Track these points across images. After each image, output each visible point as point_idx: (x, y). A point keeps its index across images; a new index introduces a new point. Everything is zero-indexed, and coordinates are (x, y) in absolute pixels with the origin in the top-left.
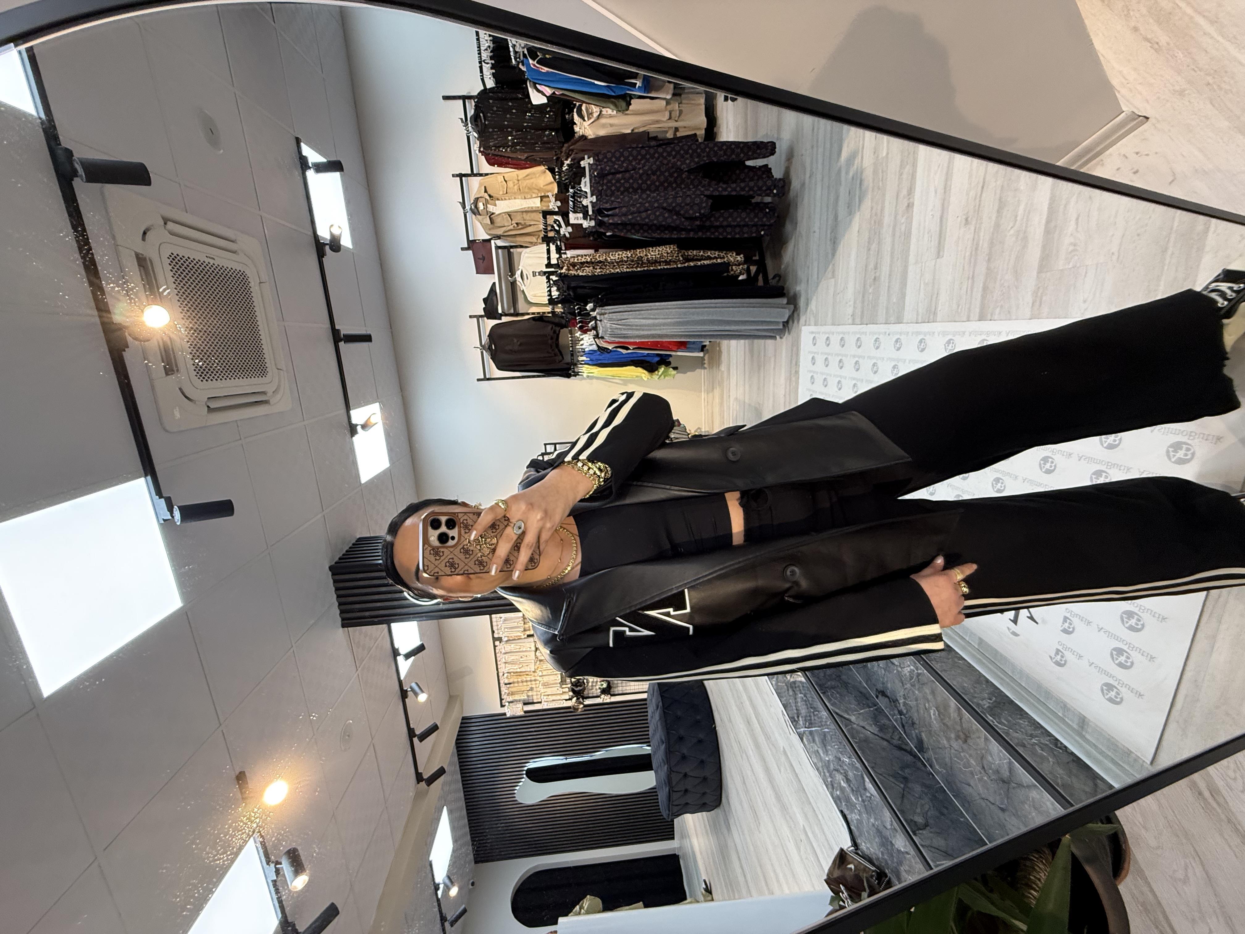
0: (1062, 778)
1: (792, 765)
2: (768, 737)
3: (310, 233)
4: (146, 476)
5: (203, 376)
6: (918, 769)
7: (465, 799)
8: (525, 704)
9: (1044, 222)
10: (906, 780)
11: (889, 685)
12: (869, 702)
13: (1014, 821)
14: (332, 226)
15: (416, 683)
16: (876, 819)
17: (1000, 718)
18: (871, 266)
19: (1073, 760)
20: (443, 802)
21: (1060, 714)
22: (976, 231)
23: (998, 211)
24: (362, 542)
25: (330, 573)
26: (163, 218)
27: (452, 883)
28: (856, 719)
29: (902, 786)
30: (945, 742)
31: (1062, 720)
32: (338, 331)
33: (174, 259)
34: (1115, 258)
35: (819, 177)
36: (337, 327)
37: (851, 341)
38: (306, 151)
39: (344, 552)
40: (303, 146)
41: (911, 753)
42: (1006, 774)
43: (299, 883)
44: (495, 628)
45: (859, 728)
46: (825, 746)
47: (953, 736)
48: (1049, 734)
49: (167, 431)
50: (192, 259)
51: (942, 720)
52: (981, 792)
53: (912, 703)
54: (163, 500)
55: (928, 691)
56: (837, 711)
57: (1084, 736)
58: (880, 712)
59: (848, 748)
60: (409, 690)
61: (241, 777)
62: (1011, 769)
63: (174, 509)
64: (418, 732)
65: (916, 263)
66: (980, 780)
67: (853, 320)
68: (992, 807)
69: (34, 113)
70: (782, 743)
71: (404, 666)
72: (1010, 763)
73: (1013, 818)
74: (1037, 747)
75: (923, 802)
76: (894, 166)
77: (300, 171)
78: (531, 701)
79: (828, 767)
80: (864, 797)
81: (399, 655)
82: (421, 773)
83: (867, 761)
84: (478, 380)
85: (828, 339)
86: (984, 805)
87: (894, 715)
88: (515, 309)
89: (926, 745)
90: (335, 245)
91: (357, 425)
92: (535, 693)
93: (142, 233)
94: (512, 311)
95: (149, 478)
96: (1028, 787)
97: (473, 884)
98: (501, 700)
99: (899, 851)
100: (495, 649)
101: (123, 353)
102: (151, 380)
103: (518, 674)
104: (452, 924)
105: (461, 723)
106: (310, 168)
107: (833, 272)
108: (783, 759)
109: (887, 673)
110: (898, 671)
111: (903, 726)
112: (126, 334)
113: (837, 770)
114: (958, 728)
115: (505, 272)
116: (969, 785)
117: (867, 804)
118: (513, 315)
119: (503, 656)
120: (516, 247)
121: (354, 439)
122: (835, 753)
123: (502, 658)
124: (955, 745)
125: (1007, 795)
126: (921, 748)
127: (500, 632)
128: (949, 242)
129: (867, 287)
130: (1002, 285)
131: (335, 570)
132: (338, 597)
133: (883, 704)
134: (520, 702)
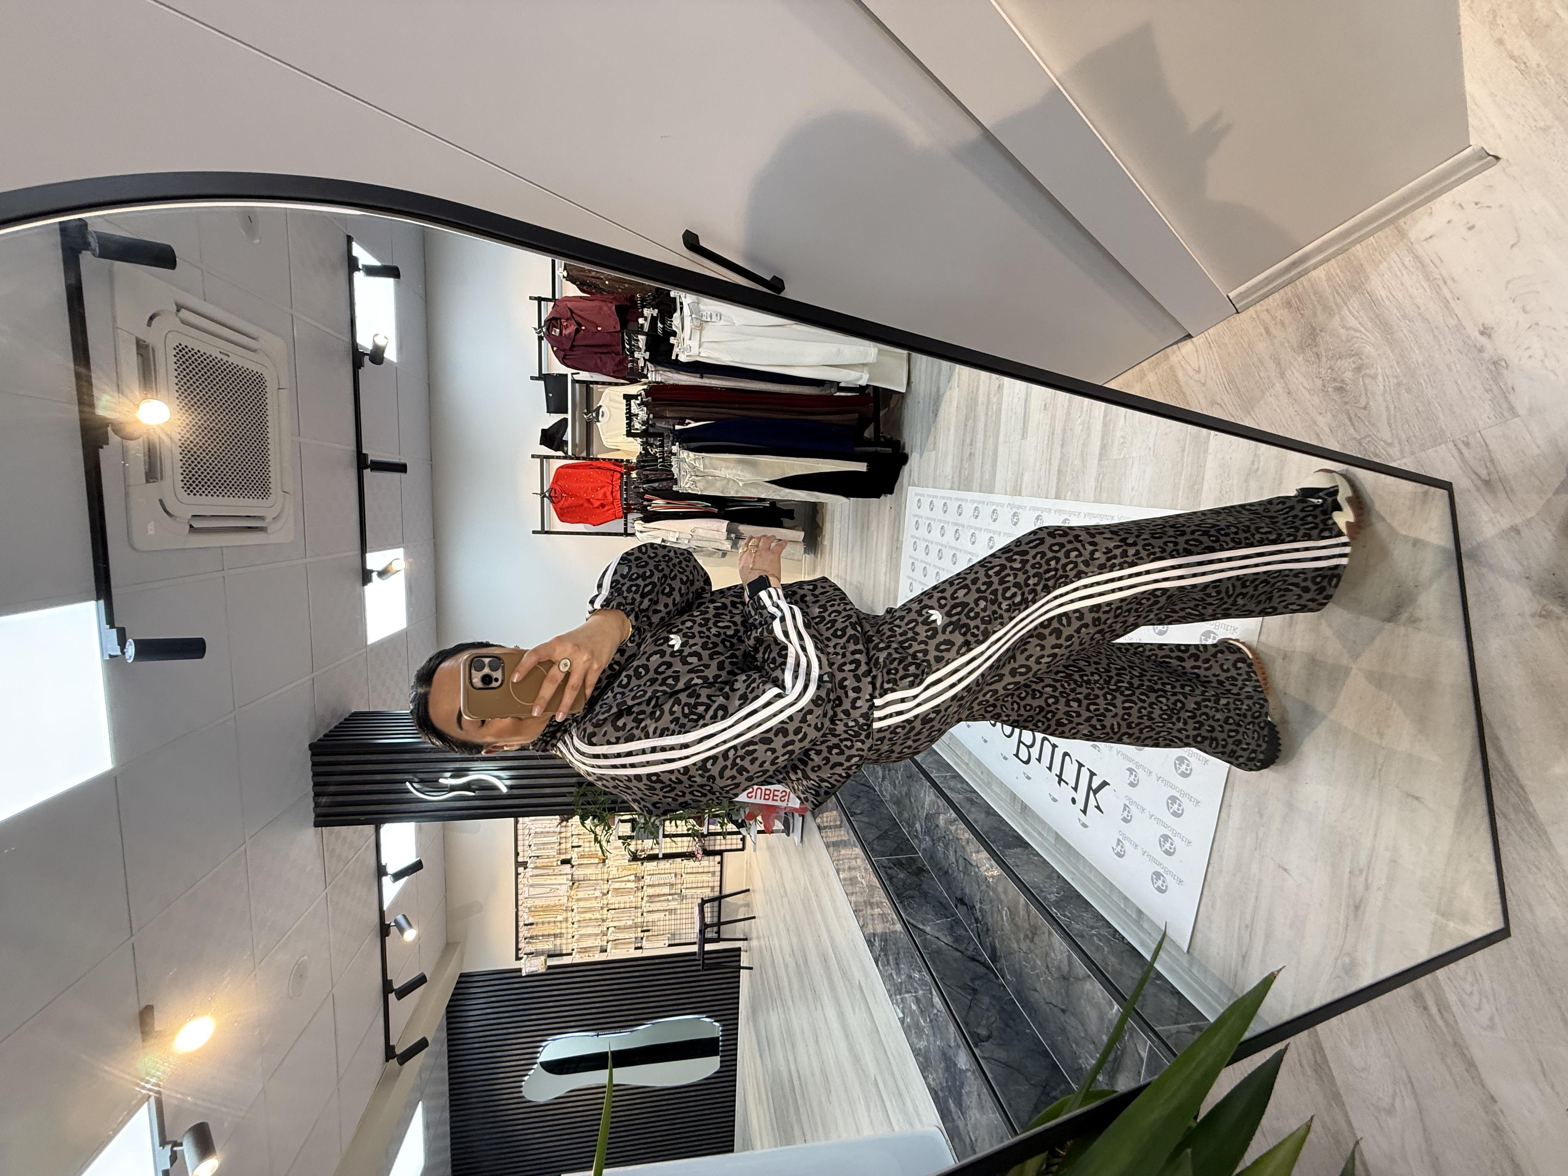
0: (1113, 965)
1: (867, 1002)
2: (844, 973)
3: (349, 339)
4: (98, 599)
5: (191, 488)
6: (990, 981)
7: (451, 1095)
8: (550, 956)
10: (975, 992)
11: (967, 890)
12: (947, 912)
14: (377, 335)
15: (404, 916)
16: (941, 1039)
17: (1064, 911)
18: (968, 441)
19: (1127, 950)
20: (419, 1096)
21: (1122, 906)
24: (357, 717)
25: (309, 753)
26: (177, 305)
28: (931, 929)
29: (970, 997)
30: (1015, 946)
32: (366, 456)
33: (181, 351)
36: (364, 452)
37: (953, 506)
38: (357, 250)
39: (332, 727)
40: (354, 244)
41: (984, 964)
42: (1065, 969)
43: (205, 1170)
44: (520, 849)
45: (933, 939)
46: (898, 965)
47: (1022, 936)
48: (1109, 926)
49: (133, 547)
50: (202, 353)
51: (1013, 919)
52: (1046, 995)
53: (986, 907)
54: (114, 630)
55: (1000, 889)
56: (912, 921)
57: (1141, 926)
58: (957, 923)
59: (919, 961)
60: (393, 924)
61: (146, 1014)
62: (1070, 964)
63: (128, 643)
64: (396, 986)
65: (1005, 442)
66: (1046, 981)
68: (1055, 1009)
70: (858, 975)
71: (391, 889)
72: (1069, 956)
73: (1072, 1018)
74: (1095, 938)
75: (990, 1014)
77: (347, 272)
78: (558, 952)
79: (900, 991)
80: (932, 1016)
81: (386, 874)
82: (393, 1047)
83: (937, 971)
84: (534, 532)
86: (1048, 1009)
87: (972, 924)
88: (588, 453)
89: (998, 954)
90: (377, 356)
91: (372, 571)
92: (564, 941)
93: (148, 318)
94: (584, 454)
95: (102, 602)
96: (1083, 978)
98: (518, 949)
99: (961, 1070)
100: (517, 878)
101: (101, 450)
102: (127, 486)
103: (546, 909)
105: (458, 983)
106: (359, 270)
108: (858, 996)
109: (966, 877)
110: (975, 873)
111: (979, 937)
112: (109, 429)
113: (907, 991)
114: (1027, 925)
115: (581, 410)
116: (1035, 990)
117: (934, 1023)
118: (584, 459)
119: (526, 889)
120: (597, 383)
121: (366, 587)
122: (906, 970)
123: (524, 891)
124: (1024, 947)
125: (1067, 992)
126: (994, 958)
127: (526, 854)
128: (1031, 426)
129: (964, 462)
130: (1072, 469)
131: (316, 749)
132: (316, 784)
133: (960, 913)
134: (542, 953)
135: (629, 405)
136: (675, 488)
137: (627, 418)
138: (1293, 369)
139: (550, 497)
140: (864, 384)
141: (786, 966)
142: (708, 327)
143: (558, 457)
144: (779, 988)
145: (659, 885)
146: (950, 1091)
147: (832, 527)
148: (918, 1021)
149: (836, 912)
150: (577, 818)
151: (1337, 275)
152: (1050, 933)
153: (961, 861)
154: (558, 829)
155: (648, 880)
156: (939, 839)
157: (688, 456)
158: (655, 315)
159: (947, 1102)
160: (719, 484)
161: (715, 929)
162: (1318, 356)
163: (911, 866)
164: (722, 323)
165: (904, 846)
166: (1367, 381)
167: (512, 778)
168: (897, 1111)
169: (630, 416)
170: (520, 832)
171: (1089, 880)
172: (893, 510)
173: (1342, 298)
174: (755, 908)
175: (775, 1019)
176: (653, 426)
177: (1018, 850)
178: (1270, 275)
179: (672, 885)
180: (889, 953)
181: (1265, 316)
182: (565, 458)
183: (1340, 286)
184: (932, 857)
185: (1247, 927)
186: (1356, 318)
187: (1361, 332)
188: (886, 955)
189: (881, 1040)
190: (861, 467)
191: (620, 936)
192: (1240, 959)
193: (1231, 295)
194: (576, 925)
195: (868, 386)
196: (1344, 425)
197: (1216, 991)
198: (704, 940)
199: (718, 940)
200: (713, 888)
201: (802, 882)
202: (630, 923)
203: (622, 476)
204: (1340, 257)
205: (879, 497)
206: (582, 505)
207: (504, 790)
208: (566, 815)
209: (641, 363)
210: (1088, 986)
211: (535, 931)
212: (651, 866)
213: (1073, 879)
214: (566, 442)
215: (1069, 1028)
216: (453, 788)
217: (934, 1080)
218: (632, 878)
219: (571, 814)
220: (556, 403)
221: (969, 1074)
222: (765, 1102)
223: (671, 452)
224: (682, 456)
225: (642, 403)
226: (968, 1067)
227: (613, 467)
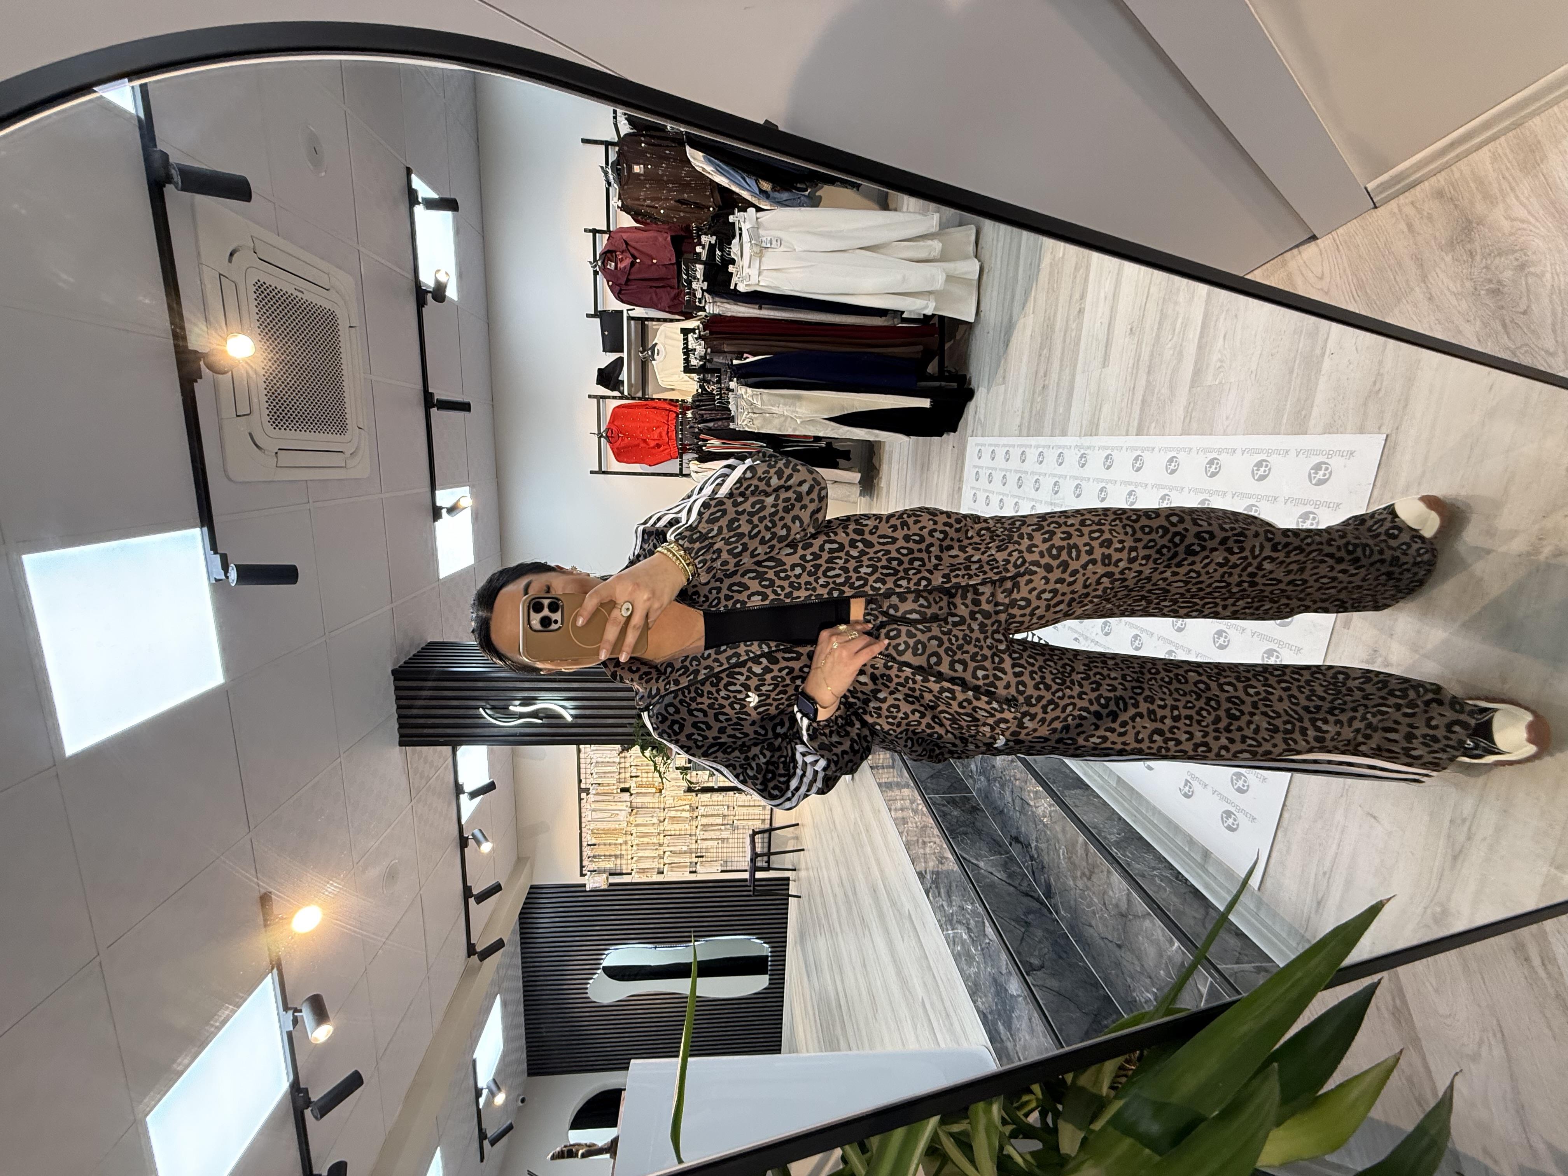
0: (1174, 905)
1: (915, 928)
2: (893, 904)
3: (411, 276)
4: (202, 526)
5: (277, 423)
6: (1044, 916)
7: (524, 991)
8: (611, 874)
9: (1197, 336)
10: (1027, 924)
11: (1023, 829)
12: (1001, 850)
13: (1129, 956)
14: (438, 271)
15: (480, 830)
16: (993, 967)
17: (1125, 852)
18: (1041, 373)
20: (497, 989)
22: (1139, 344)
23: (1160, 324)
24: (433, 646)
25: (392, 678)
26: (254, 240)
27: (499, 1089)
28: (985, 864)
29: (1024, 929)
30: (1071, 883)
31: (1187, 855)
32: (432, 394)
33: (260, 288)
34: (1253, 376)
35: (997, 273)
36: (430, 391)
37: (1016, 453)
38: (417, 183)
39: (411, 655)
40: (413, 177)
41: (1038, 900)
42: (1124, 906)
43: (322, 1034)
44: (582, 777)
45: (986, 874)
46: (950, 897)
47: (1079, 874)
48: (1172, 868)
49: (229, 479)
50: (278, 289)
51: (1070, 858)
52: (1101, 930)
53: (1043, 846)
54: (218, 556)
55: (1058, 828)
56: (965, 856)
58: (1011, 859)
59: (972, 894)
60: (470, 837)
61: (265, 899)
62: (1129, 902)
63: (230, 568)
64: (475, 892)
65: (1083, 372)
66: (1102, 918)
67: (1020, 431)
68: (1110, 944)
69: (132, 110)
70: (907, 906)
71: (468, 806)
72: (1129, 894)
73: (1129, 954)
74: (1157, 879)
75: (1043, 946)
76: (1068, 268)
77: (408, 205)
78: (619, 871)
79: (951, 921)
80: (984, 945)
81: (464, 793)
82: (474, 945)
83: (990, 904)
84: (592, 472)
85: (993, 452)
86: (1102, 944)
87: (1027, 861)
89: (1053, 890)
90: (439, 293)
91: (441, 508)
92: (624, 862)
93: (228, 254)
94: (640, 394)
95: (205, 529)
96: (1142, 915)
97: (523, 1101)
98: (582, 867)
99: (1012, 996)
100: (580, 803)
101: (196, 385)
102: (220, 420)
103: (607, 832)
104: (493, 1143)
105: (529, 893)
106: (419, 203)
107: (1004, 378)
108: (907, 924)
109: (1022, 817)
110: (1032, 812)
111: (1034, 875)
112: (202, 363)
113: (959, 922)
114: (1084, 863)
115: (637, 347)
116: (1091, 926)
117: (986, 952)
118: (640, 399)
119: (589, 813)
120: (652, 319)
121: (436, 523)
122: (959, 903)
123: (587, 815)
124: (1080, 884)
125: (1124, 929)
126: (1049, 894)
127: (589, 781)
128: (1114, 352)
129: (1036, 395)
130: (1158, 399)
131: (398, 674)
132: (399, 707)
133: (1015, 851)
134: (604, 871)
135: (686, 339)
136: (732, 426)
137: (685, 353)
138: (1438, 270)
139: (607, 437)
140: (930, 313)
141: (835, 896)
142: (768, 254)
143: (614, 398)
144: (826, 915)
145: (712, 816)
146: (999, 1015)
147: (890, 468)
148: (969, 950)
149: (887, 845)
150: (636, 749)
151: (1506, 155)
152: (1109, 872)
153: (1018, 801)
154: (617, 760)
155: (702, 810)
156: (995, 780)
157: (746, 392)
158: (713, 242)
159: (995, 1024)
160: (776, 422)
161: (765, 858)
162: (1471, 254)
163: (964, 805)
164: (782, 248)
165: (957, 785)
166: (1530, 281)
167: (576, 708)
168: (944, 1031)
169: (687, 351)
170: (582, 761)
171: (1151, 822)
172: (956, 450)
173: (1509, 183)
174: (804, 840)
175: (823, 943)
176: (710, 361)
177: (1078, 791)
178: (1420, 161)
179: (725, 816)
180: (941, 886)
181: (1409, 210)
182: (621, 398)
183: (1508, 169)
184: (987, 797)
185: (1325, 873)
186: (1525, 207)
187: (1529, 223)
188: (937, 887)
189: (930, 968)
190: (925, 403)
191: (676, 860)
192: (1315, 905)
193: (1370, 186)
194: (635, 848)
195: (933, 315)
196: (1496, 333)
197: (1284, 935)
198: (755, 869)
199: (768, 869)
200: (763, 820)
201: (853, 817)
202: (685, 848)
203: (677, 416)
204: (1511, 134)
205: (941, 435)
206: (638, 445)
207: (569, 719)
208: (626, 745)
209: (699, 295)
210: (1147, 923)
211: (598, 851)
212: (705, 797)
213: (1134, 822)
214: (623, 382)
215: (1125, 963)
216: (522, 716)
217: (983, 1003)
218: (687, 807)
219: (632, 744)
220: (612, 342)
221: (1020, 999)
222: (812, 1018)
223: (729, 390)
224: (739, 392)
225: (700, 337)
226: (1019, 993)
227: (668, 407)
